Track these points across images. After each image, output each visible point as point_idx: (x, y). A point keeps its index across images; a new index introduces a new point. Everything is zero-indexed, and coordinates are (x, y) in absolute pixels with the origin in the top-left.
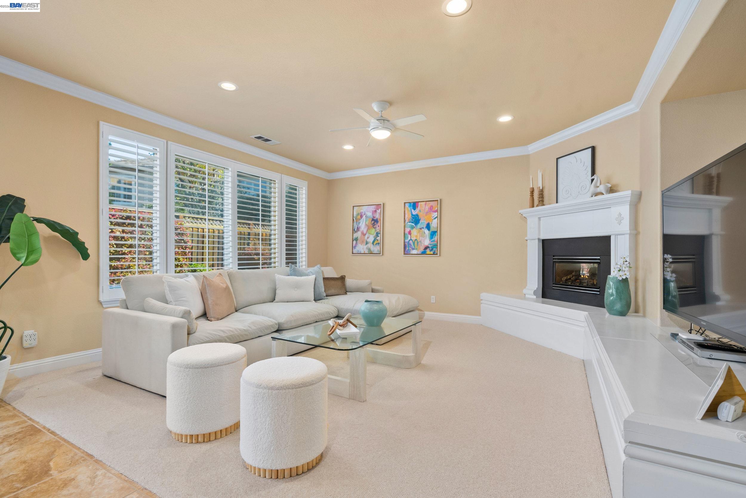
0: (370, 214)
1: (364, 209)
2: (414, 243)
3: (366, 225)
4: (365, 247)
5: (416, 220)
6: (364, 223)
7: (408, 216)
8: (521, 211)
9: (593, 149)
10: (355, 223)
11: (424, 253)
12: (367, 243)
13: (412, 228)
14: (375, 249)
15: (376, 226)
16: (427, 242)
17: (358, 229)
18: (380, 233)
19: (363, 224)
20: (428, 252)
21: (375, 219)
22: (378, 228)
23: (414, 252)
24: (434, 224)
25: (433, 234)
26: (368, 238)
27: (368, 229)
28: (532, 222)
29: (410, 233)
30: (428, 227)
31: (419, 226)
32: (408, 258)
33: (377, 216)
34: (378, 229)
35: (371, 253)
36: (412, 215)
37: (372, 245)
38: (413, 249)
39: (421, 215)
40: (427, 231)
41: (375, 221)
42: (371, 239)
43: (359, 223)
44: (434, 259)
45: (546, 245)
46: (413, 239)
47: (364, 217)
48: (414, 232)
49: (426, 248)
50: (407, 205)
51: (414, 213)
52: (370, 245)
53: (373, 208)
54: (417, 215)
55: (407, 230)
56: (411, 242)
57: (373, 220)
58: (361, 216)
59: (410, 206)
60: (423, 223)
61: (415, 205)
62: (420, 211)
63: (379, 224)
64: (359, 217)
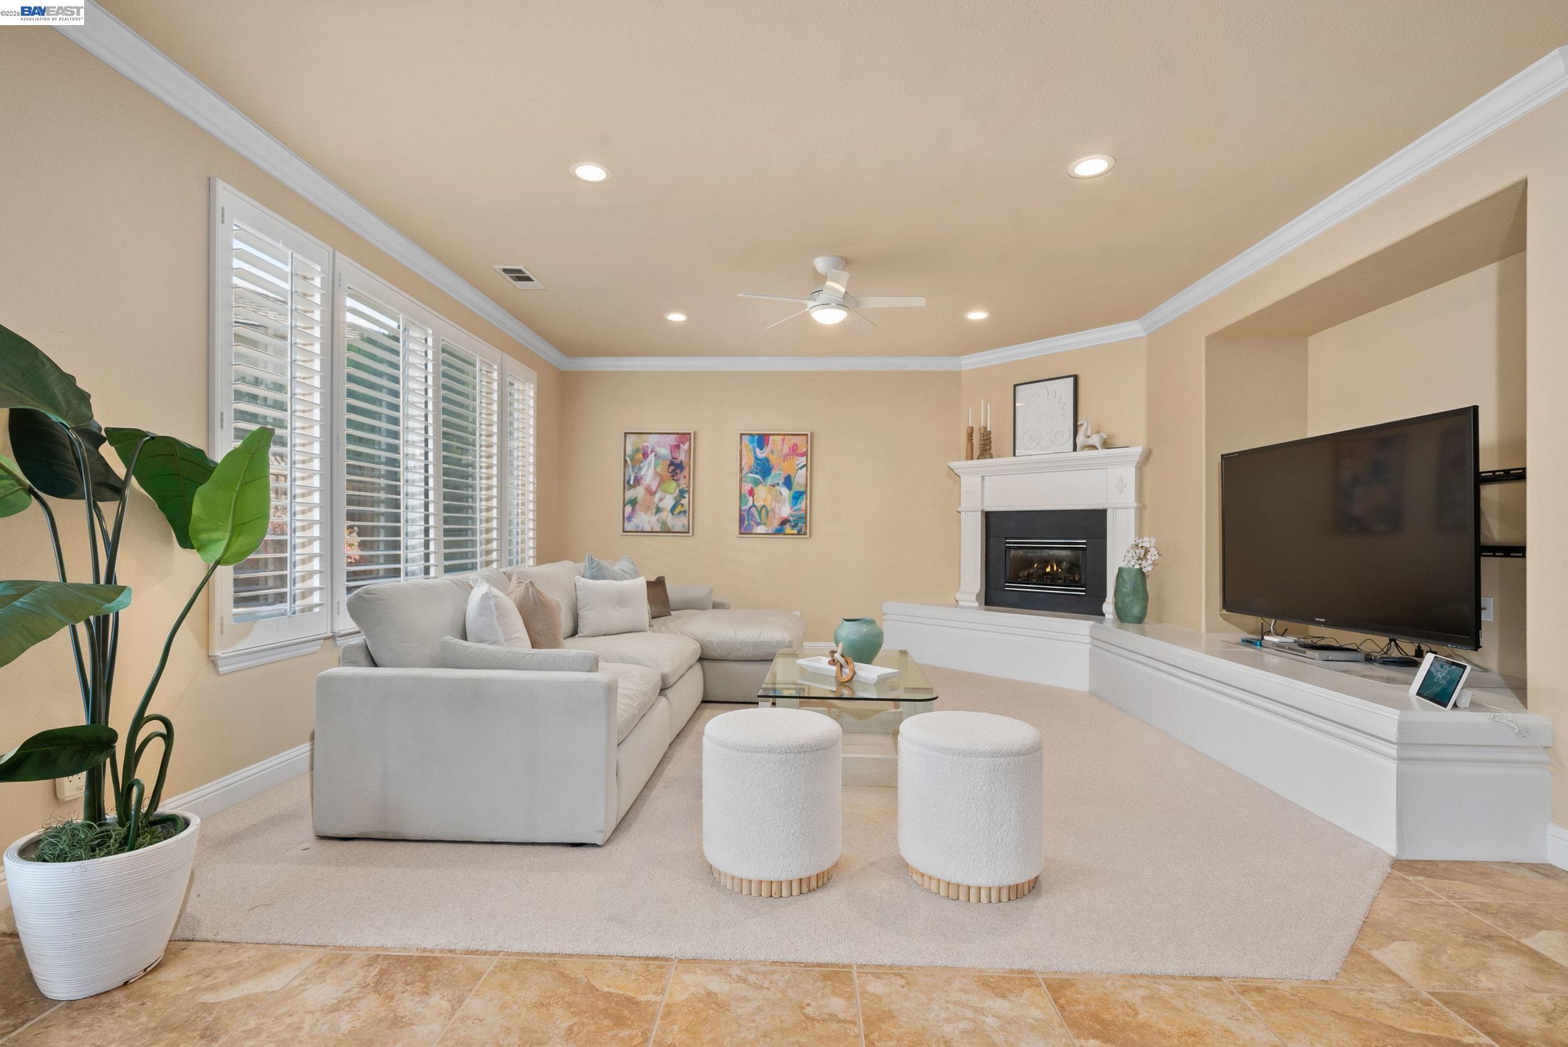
0: (664, 452)
1: (650, 441)
2: (760, 513)
3: (656, 473)
4: (654, 519)
5: (764, 469)
6: (652, 471)
7: (749, 460)
8: (952, 464)
9: (1076, 378)
10: (630, 470)
11: (779, 531)
12: (658, 510)
13: (757, 483)
14: (679, 523)
15: (680, 476)
16: (786, 511)
17: (638, 481)
18: (688, 491)
19: (649, 473)
20: (788, 529)
21: (678, 461)
22: (682, 481)
23: (761, 529)
24: (800, 478)
25: (797, 497)
26: (661, 500)
27: (662, 481)
28: (970, 482)
29: (751, 493)
30: (788, 482)
31: (770, 480)
32: (748, 542)
33: (682, 457)
34: (683, 484)
35: (666, 530)
36: (757, 458)
37: (670, 514)
38: (758, 524)
39: (774, 460)
40: (785, 492)
41: (676, 468)
42: (669, 502)
43: (640, 469)
44: (799, 543)
45: (989, 518)
46: (759, 504)
47: (652, 457)
48: (761, 492)
49: (784, 522)
50: (746, 439)
51: (761, 454)
52: (666, 516)
53: (671, 440)
54: (767, 460)
55: (747, 487)
56: (754, 510)
57: (671, 464)
58: (645, 455)
59: (752, 442)
60: (777, 476)
61: (762, 440)
62: (775, 450)
63: (685, 472)
64: (640, 456)
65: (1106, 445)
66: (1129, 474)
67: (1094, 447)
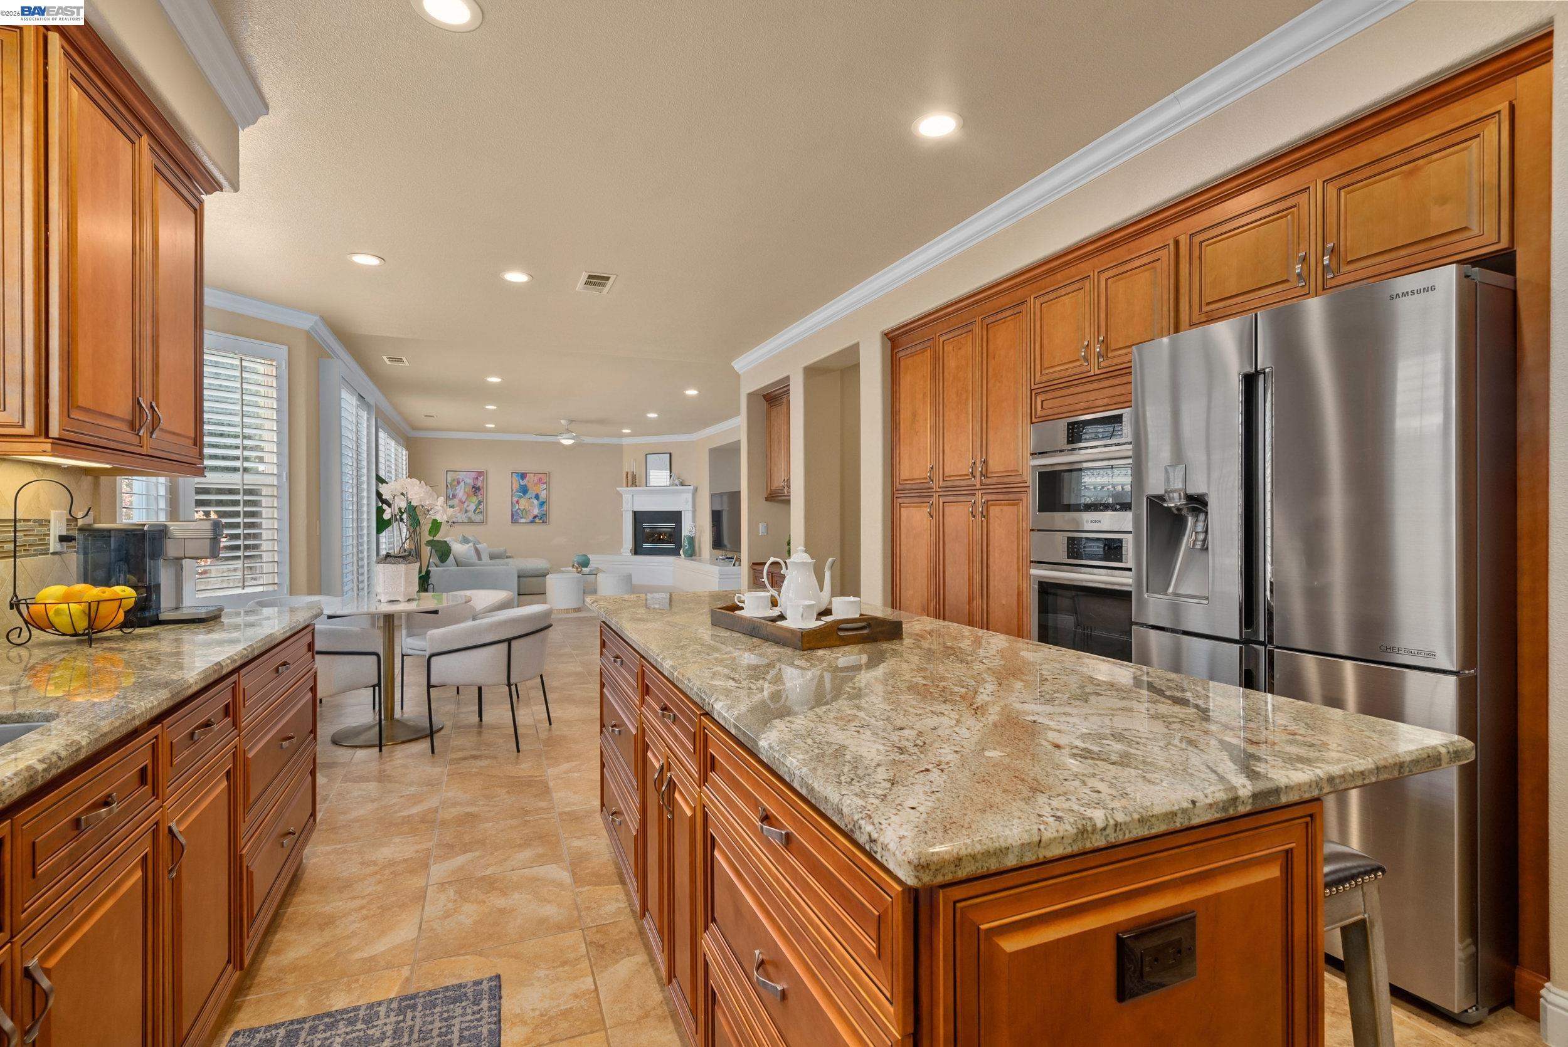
0: (470, 481)
1: (461, 475)
2: (522, 512)
3: (465, 492)
4: (464, 516)
5: (524, 490)
6: (462, 490)
7: (516, 486)
8: (618, 489)
9: (670, 454)
10: (449, 490)
11: (533, 522)
12: (466, 511)
13: (521, 497)
14: (478, 518)
15: (479, 494)
16: (536, 512)
17: (454, 496)
18: (483, 502)
19: (461, 492)
20: (537, 520)
21: (477, 486)
22: (480, 496)
23: (523, 521)
24: (543, 495)
25: (542, 504)
26: (468, 506)
27: (469, 496)
28: (626, 497)
29: (518, 502)
30: (537, 497)
31: (527, 496)
32: (516, 527)
33: (479, 484)
34: (480, 498)
35: (471, 522)
36: (520, 484)
37: (474, 514)
38: (521, 518)
39: (530, 486)
40: (535, 502)
41: (476, 489)
42: (472, 507)
43: (456, 489)
44: (544, 527)
45: (635, 513)
46: (522, 508)
47: (462, 483)
48: (523, 502)
49: (535, 517)
50: (514, 475)
51: (522, 483)
52: (471, 514)
53: (474, 475)
54: (526, 486)
55: (515, 499)
56: (519, 511)
57: (474, 487)
58: (459, 483)
59: (517, 476)
60: (531, 493)
61: (523, 476)
62: (530, 481)
63: (482, 492)
64: (456, 483)
65: (682, 484)
66: (689, 496)
67: (677, 485)
